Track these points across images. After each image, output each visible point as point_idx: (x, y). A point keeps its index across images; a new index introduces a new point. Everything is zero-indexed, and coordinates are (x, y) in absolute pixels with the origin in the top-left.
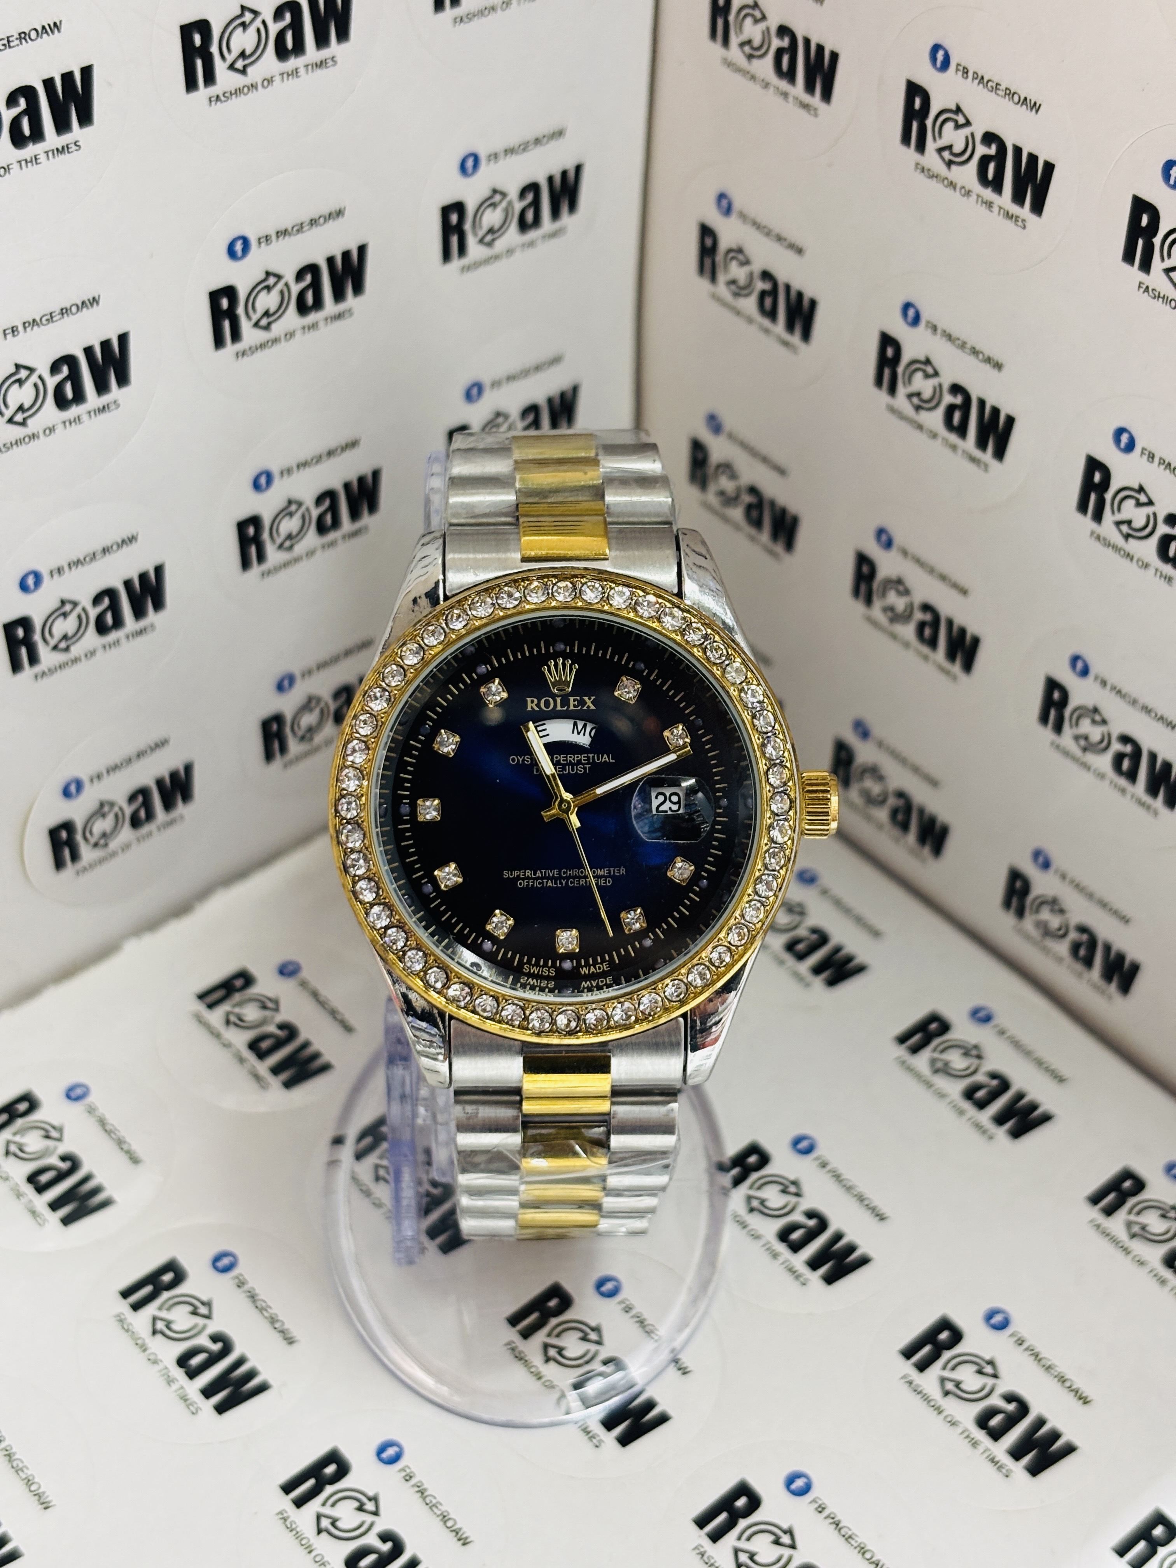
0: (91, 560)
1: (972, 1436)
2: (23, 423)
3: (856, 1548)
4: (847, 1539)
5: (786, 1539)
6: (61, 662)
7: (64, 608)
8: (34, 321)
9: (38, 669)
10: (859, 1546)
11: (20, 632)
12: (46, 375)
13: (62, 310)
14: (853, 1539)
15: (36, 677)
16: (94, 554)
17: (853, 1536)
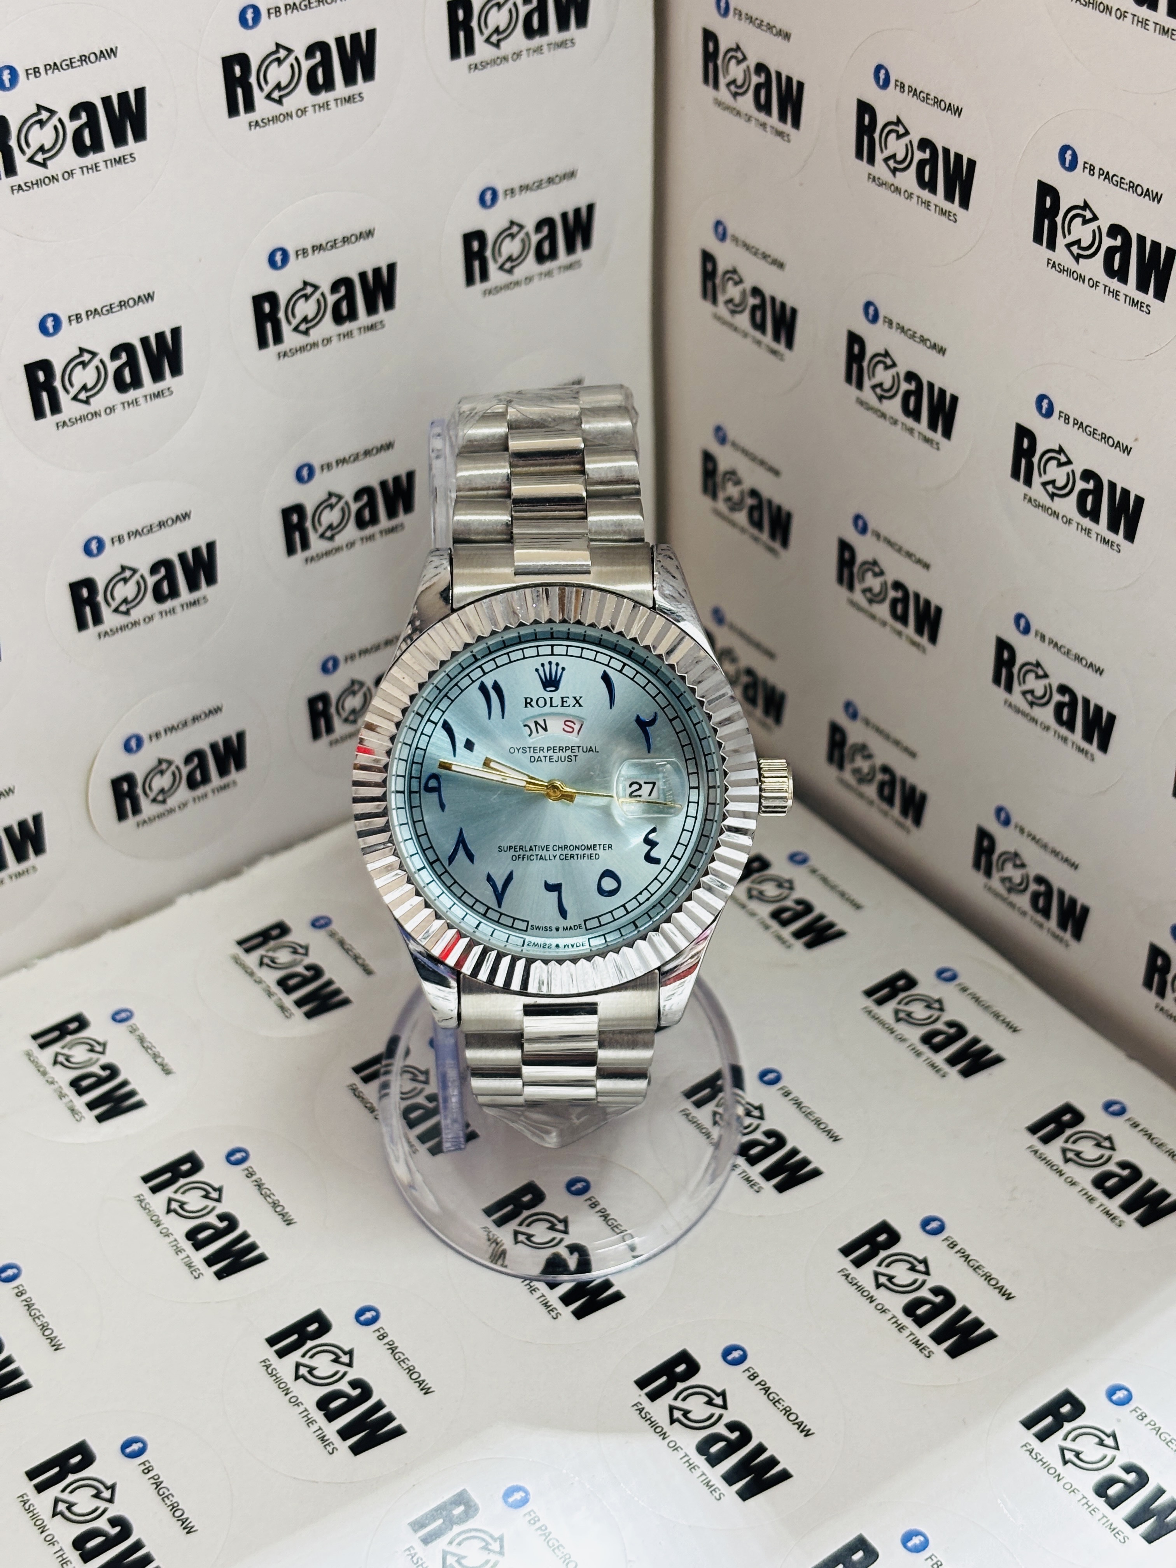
0: (149, 532)
1: (899, 1322)
2: (87, 402)
3: (781, 1411)
4: (774, 1404)
5: (718, 1401)
6: (122, 624)
7: (124, 573)
8: (96, 310)
9: (101, 628)
10: (785, 1409)
11: (85, 593)
12: (107, 360)
13: (120, 302)
14: (780, 1403)
15: (99, 635)
16: (151, 526)
17: (781, 1401)
